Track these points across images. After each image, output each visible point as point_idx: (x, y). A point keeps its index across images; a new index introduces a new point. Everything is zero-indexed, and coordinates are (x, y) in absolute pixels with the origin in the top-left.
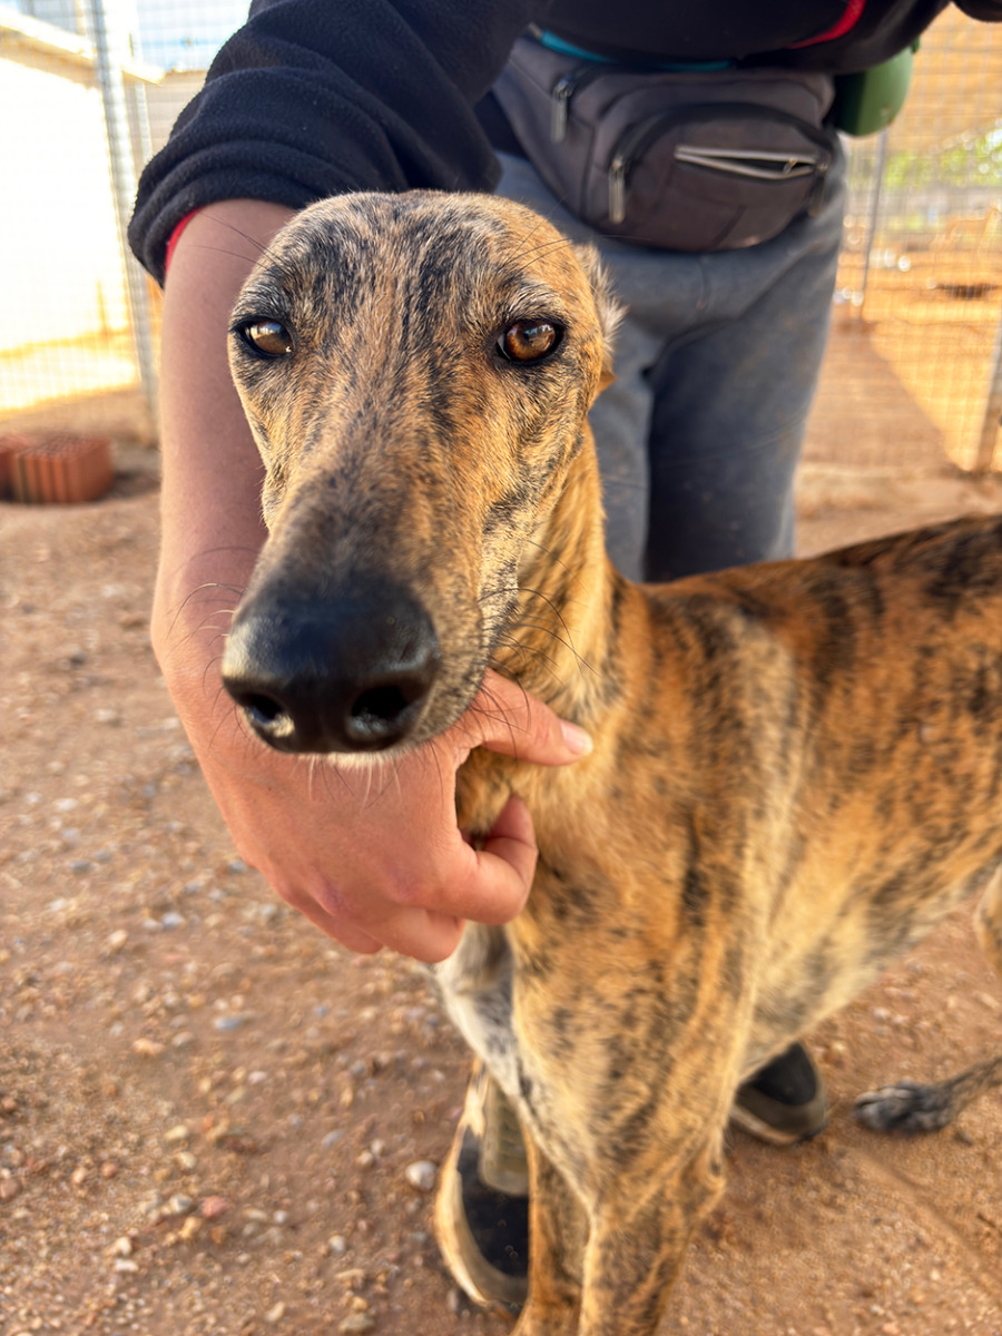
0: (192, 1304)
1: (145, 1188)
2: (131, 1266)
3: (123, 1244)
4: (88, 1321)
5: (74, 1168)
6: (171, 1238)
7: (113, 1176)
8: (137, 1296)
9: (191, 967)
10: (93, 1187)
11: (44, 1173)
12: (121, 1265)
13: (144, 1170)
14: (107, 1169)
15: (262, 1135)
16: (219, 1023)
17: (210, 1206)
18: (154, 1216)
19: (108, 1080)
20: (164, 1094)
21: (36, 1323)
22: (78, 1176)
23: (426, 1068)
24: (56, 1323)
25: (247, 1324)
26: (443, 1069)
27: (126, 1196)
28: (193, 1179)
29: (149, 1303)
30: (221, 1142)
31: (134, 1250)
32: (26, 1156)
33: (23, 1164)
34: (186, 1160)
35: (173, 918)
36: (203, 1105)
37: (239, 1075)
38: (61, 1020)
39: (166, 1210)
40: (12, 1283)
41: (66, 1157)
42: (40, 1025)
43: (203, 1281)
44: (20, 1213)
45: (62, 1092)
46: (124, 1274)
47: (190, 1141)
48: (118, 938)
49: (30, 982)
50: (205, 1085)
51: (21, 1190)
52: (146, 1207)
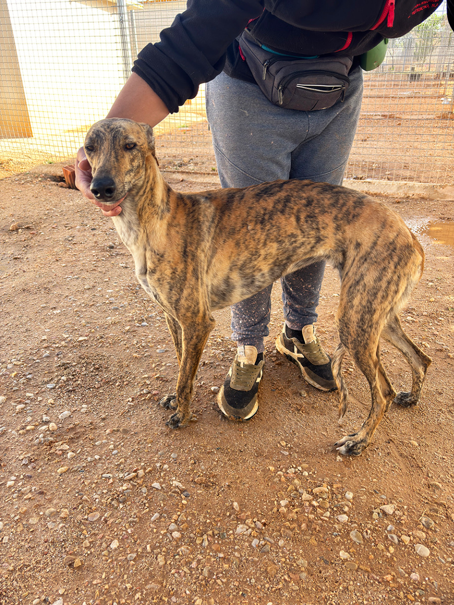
0: (148, 413)
1: (136, 388)
2: (132, 404)
3: (130, 399)
4: (121, 414)
5: (116, 382)
6: (143, 398)
7: (127, 384)
8: (134, 410)
9: (150, 337)
10: (121, 387)
11: (108, 382)
12: (129, 403)
13: (136, 384)
14: (125, 383)
15: (170, 378)
16: (158, 351)
17: (154, 392)
18: (138, 394)
19: (125, 363)
20: (141, 367)
21: (107, 414)
22: (117, 384)
23: (219, 365)
24: (112, 414)
25: (163, 417)
26: (224, 366)
27: (131, 389)
28: (150, 386)
29: (136, 412)
30: (158, 378)
31: (133, 401)
32: (102, 379)
33: (101, 381)
34: (148, 382)
35: (145, 323)
36: (153, 369)
37: (163, 364)
38: (110, 347)
39: (142, 393)
40: (100, 406)
41: (114, 380)
42: (105, 349)
43: (152, 408)
44: (101, 391)
45: (112, 365)
46: (130, 405)
47: (149, 378)
48: (127, 328)
49: (102, 337)
50: (153, 366)
51: (101, 386)
52: (137, 391)
